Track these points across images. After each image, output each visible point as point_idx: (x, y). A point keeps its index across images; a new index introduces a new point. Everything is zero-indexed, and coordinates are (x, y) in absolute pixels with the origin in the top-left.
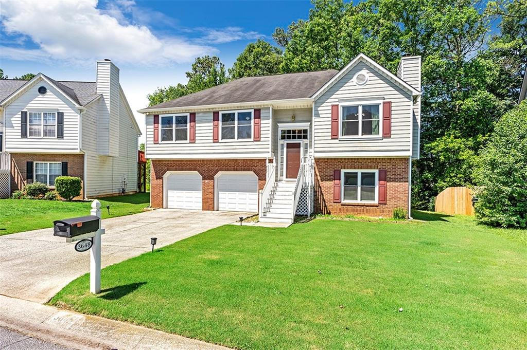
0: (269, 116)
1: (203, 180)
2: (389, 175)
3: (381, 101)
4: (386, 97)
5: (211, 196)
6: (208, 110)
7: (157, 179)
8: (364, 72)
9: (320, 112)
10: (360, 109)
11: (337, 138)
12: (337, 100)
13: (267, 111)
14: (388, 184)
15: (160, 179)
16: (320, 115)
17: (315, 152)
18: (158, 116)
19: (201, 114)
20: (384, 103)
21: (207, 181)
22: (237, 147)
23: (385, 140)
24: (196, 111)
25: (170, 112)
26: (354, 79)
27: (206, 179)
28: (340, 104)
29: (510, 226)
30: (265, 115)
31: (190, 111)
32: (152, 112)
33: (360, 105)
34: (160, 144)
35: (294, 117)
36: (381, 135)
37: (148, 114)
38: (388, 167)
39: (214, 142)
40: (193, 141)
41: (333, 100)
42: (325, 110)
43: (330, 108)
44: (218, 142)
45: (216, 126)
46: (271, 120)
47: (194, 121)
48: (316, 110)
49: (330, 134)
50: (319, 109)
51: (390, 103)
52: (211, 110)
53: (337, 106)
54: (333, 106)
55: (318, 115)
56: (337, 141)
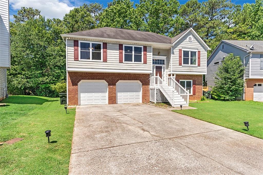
0: (151, 51)
1: (109, 85)
2: (196, 82)
3: (197, 51)
4: (199, 49)
5: (114, 95)
6: (116, 43)
7: (73, 85)
8: (191, 36)
9: (174, 52)
10: (190, 52)
11: (181, 65)
12: (181, 47)
13: (150, 48)
14: (196, 86)
15: (75, 85)
16: (175, 53)
17: (173, 71)
18: (78, 41)
19: (110, 44)
20: (198, 51)
21: (111, 86)
22: (134, 67)
23: (198, 67)
24: (108, 42)
25: (88, 40)
26: (188, 39)
27: (111, 85)
28: (183, 49)
29: (232, 100)
30: (149, 50)
31: (103, 42)
32: (72, 38)
33: (190, 51)
34: (79, 61)
35: (159, 53)
36: (197, 65)
37: (69, 38)
38: (196, 79)
39: (120, 63)
40: (105, 61)
41: (180, 47)
42: (176, 51)
43: (178, 50)
44: (122, 63)
45: (121, 53)
46: (152, 53)
47: (106, 48)
48: (173, 51)
49: (178, 63)
50: (174, 50)
51: (200, 51)
52: (118, 43)
53: (181, 50)
54: (180, 50)
55: (173, 53)
56: (181, 66)
